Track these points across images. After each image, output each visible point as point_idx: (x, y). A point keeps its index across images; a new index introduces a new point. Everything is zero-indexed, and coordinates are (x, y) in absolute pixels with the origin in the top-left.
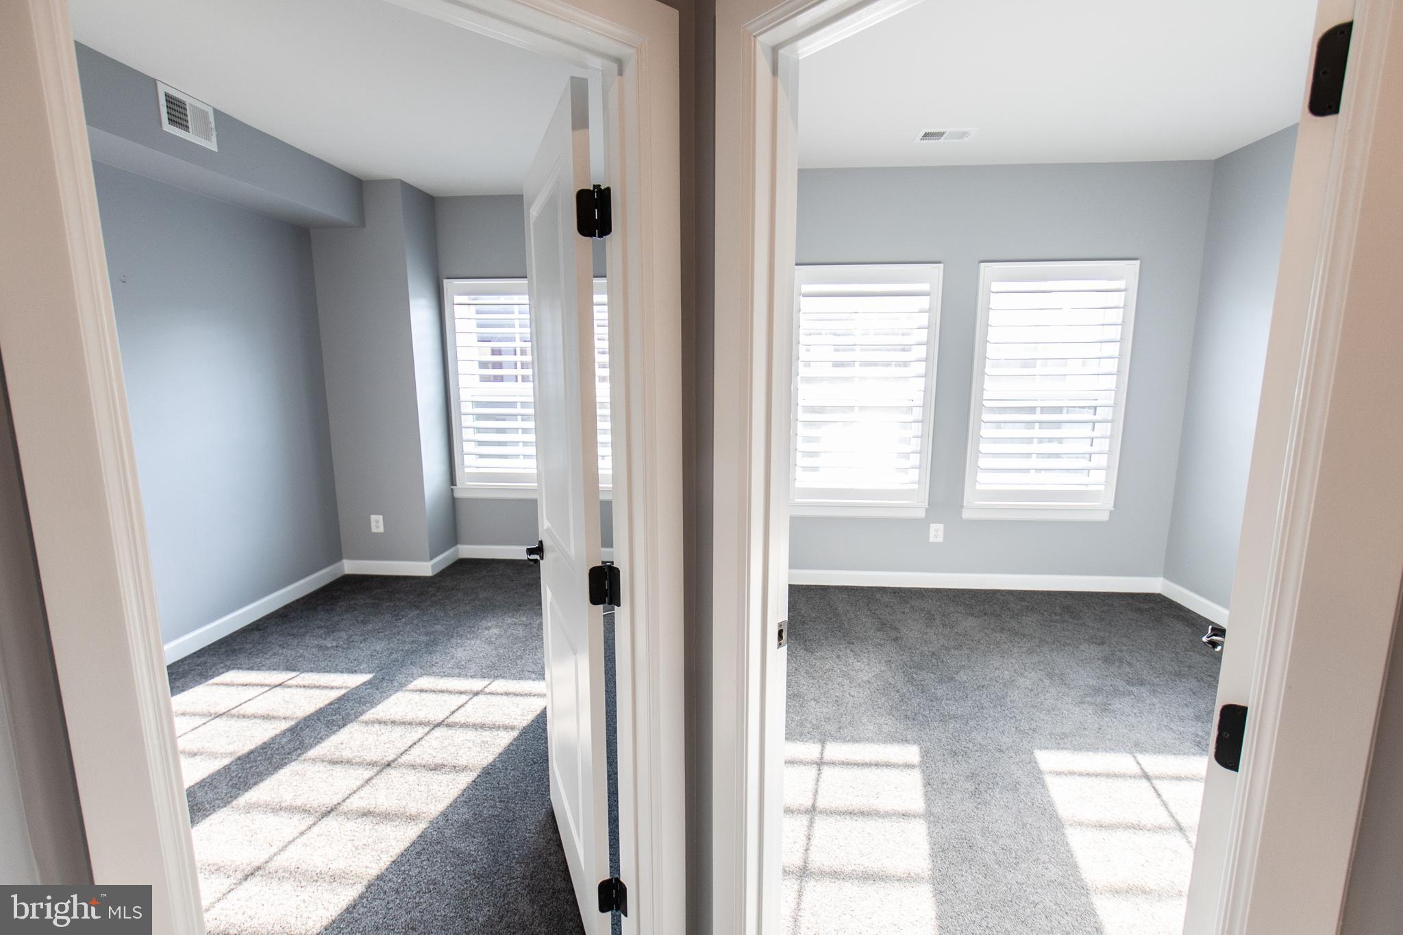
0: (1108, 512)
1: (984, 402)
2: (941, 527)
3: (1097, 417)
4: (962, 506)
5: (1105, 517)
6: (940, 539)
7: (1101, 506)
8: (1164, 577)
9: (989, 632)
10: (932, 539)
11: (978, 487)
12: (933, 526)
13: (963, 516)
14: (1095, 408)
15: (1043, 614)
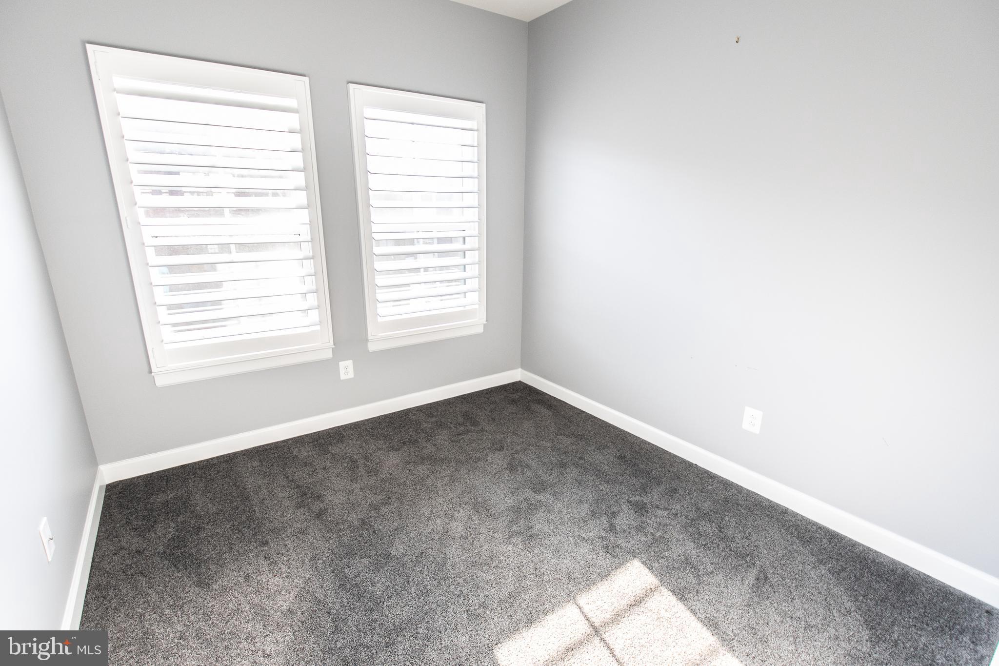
0: (483, 325)
1: (374, 235)
2: (349, 363)
3: (466, 246)
4: (367, 340)
5: (480, 330)
6: (351, 375)
7: (476, 323)
8: (522, 368)
9: (411, 467)
10: (343, 377)
11: (380, 320)
12: (342, 364)
13: (369, 350)
14: (464, 238)
15: (450, 428)
